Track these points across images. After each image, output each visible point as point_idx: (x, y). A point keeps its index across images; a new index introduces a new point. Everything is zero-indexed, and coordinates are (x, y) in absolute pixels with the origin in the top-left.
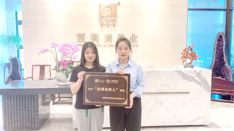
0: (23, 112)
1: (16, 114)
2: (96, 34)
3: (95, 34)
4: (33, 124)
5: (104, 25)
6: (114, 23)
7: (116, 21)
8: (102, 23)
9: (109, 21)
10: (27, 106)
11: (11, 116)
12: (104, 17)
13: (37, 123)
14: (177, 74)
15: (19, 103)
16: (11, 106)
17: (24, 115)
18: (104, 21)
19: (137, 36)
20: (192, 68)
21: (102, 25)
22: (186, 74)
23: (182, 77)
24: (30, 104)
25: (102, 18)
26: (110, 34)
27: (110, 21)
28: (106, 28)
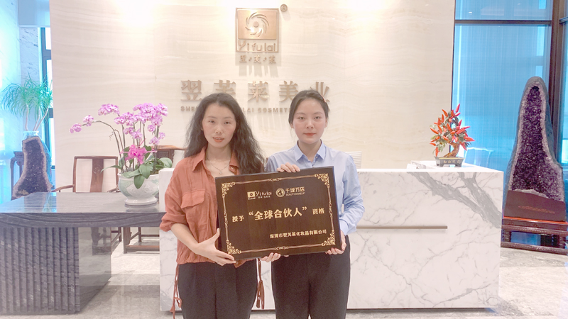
0: (41, 270)
1: (24, 274)
2: (228, 81)
3: (225, 82)
4: (65, 299)
5: (247, 60)
6: (272, 55)
7: (276, 50)
8: (243, 54)
9: (260, 51)
10: (50, 255)
11: (14, 279)
12: (248, 42)
13: (75, 295)
14: (416, 180)
15: (33, 247)
16: (12, 256)
17: (44, 277)
18: (249, 51)
19: (327, 88)
20: (456, 165)
21: (242, 60)
22: (439, 182)
23: (427, 189)
24: (57, 250)
25: (242, 44)
26: (263, 82)
27: (263, 50)
28: (253, 67)
